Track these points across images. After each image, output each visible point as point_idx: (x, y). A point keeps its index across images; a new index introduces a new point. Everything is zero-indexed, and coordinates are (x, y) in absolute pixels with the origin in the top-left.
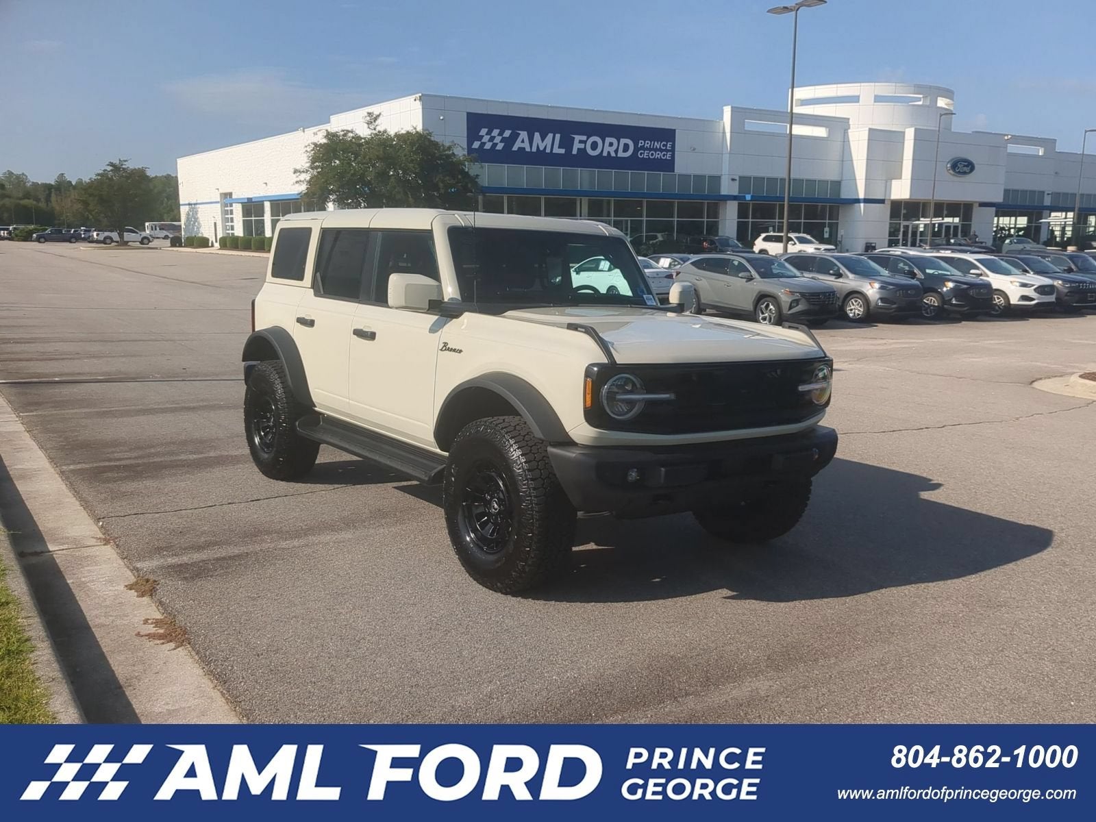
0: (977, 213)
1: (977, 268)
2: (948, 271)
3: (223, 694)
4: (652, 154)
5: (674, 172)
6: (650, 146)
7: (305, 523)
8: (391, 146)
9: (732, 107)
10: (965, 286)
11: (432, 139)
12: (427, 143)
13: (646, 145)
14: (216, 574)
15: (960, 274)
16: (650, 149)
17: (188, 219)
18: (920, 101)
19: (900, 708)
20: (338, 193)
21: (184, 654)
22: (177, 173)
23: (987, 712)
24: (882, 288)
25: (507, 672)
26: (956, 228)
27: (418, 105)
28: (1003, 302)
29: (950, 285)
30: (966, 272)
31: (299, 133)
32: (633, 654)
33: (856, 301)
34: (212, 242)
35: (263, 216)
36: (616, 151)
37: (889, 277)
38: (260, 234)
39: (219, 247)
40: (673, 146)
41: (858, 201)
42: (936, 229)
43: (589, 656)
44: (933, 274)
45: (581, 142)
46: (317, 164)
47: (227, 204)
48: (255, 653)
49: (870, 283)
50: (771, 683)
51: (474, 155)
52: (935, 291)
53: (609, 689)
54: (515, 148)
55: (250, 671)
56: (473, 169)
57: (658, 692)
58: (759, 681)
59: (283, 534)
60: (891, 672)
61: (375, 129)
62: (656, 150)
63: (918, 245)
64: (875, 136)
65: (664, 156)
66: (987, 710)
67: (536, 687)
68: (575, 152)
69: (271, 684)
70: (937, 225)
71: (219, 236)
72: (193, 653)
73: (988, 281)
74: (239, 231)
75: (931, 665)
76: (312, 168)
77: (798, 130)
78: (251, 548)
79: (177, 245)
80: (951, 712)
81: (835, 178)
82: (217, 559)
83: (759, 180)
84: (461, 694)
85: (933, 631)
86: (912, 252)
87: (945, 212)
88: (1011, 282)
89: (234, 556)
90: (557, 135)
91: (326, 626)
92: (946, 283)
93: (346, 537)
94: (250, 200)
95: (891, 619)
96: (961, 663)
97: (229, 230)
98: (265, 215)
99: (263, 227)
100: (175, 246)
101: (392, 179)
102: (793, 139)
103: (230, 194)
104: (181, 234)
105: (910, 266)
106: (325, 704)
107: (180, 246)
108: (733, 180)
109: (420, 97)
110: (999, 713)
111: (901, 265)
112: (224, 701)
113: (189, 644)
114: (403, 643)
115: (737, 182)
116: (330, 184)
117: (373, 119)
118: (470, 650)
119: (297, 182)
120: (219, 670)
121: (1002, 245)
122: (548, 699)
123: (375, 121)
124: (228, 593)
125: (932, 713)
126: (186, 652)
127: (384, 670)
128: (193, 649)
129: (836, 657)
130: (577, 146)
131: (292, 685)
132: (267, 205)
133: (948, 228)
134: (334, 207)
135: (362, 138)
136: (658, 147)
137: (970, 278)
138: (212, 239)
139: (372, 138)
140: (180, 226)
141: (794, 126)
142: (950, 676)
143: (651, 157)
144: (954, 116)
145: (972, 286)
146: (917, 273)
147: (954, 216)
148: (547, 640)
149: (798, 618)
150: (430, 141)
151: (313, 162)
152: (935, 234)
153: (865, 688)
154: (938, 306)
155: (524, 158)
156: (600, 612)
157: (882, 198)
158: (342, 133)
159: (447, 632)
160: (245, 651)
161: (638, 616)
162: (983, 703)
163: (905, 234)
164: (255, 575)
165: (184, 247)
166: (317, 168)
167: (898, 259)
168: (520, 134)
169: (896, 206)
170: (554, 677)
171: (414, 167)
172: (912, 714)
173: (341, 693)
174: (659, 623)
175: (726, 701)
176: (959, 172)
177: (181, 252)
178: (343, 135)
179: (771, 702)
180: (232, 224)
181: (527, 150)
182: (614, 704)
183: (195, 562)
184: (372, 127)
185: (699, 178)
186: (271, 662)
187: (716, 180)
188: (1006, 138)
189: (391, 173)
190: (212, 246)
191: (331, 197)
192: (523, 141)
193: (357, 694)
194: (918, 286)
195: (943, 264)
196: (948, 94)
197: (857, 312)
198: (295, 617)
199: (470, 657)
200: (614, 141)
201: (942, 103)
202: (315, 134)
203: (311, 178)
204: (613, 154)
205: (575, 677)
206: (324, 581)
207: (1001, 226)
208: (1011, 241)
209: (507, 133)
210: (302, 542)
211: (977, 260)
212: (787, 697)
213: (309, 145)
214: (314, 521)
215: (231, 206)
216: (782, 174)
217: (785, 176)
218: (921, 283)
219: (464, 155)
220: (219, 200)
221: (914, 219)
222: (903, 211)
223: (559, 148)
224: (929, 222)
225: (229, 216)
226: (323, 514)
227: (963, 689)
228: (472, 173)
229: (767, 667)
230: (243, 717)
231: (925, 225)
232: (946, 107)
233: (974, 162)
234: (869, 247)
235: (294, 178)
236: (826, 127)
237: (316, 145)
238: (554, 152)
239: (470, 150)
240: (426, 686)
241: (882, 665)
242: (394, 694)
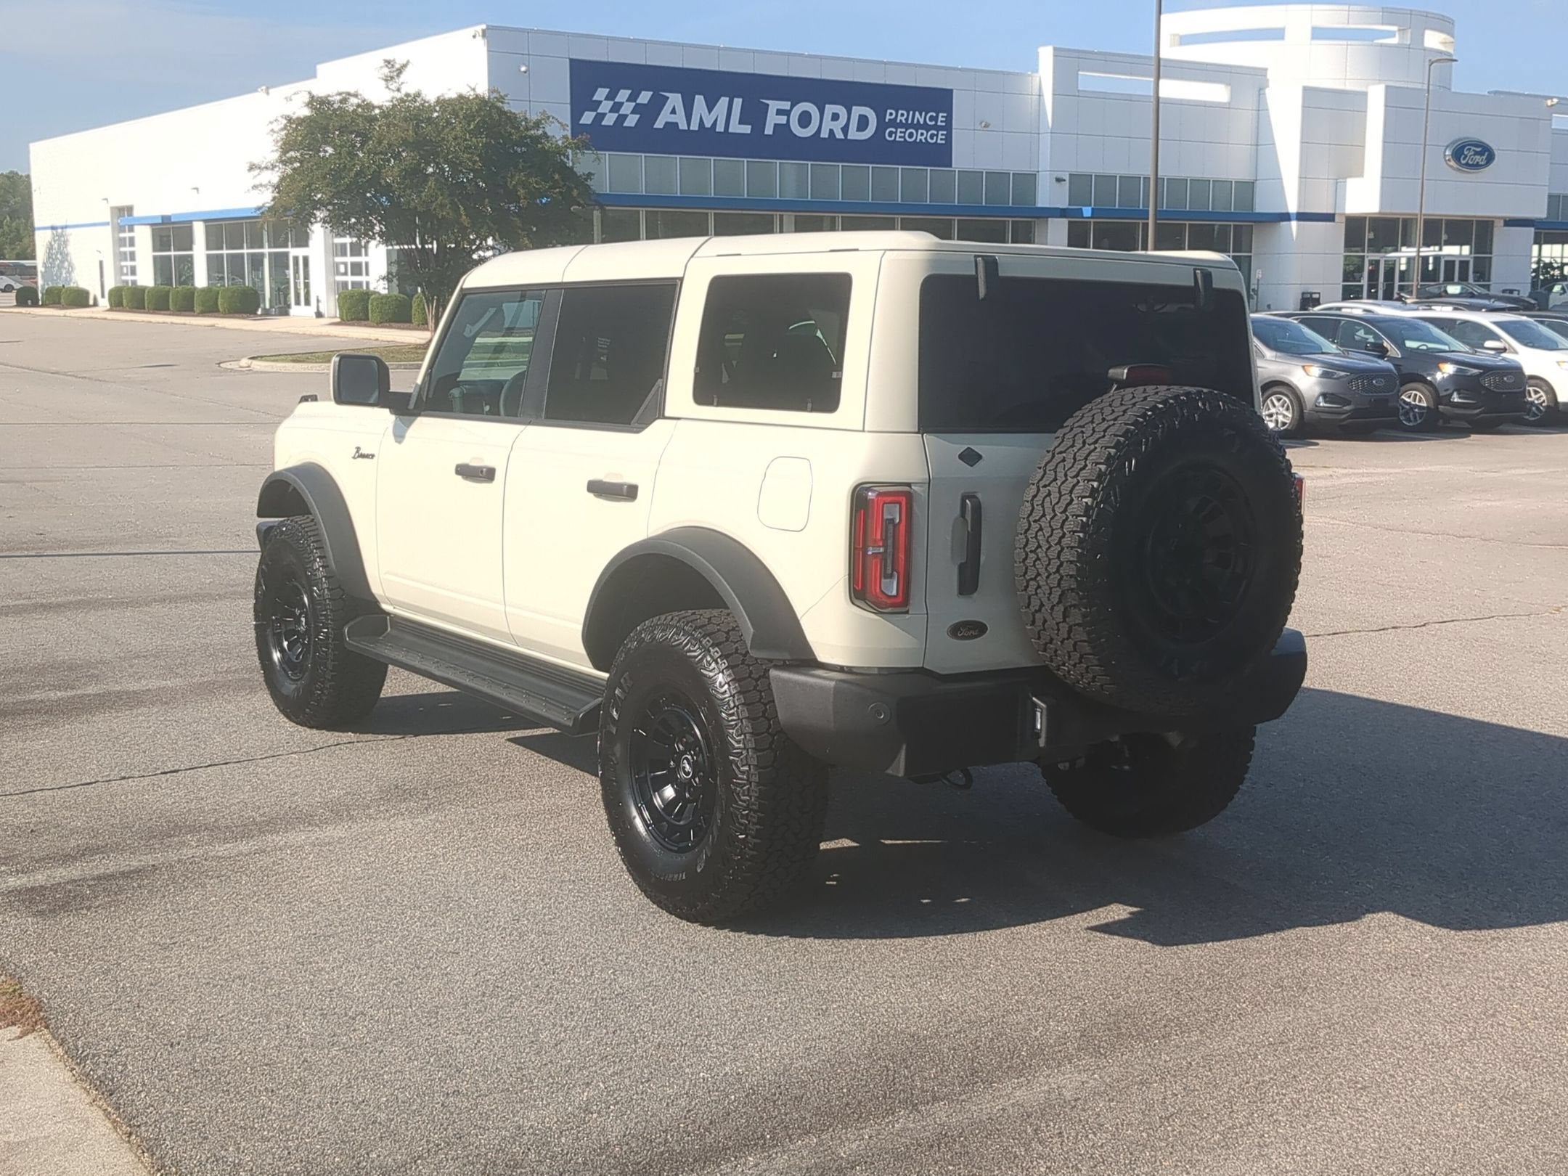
0: (1502, 237)
1: (1497, 338)
2: (1446, 344)
3: (107, 1115)
4: (911, 135)
5: (951, 166)
6: (907, 119)
7: (261, 812)
8: (430, 120)
9: (1055, 49)
10: (1475, 371)
11: (506, 108)
12: (496, 117)
13: (899, 118)
14: (97, 904)
15: (1467, 348)
16: (906, 126)
17: (50, 255)
18: (1394, 36)
19: (1307, 1116)
20: (330, 207)
21: (37, 1045)
22: (29, 169)
23: (1458, 1120)
24: (1325, 375)
25: (618, 1068)
26: (1464, 264)
27: (481, 47)
28: (1544, 398)
29: (1449, 369)
30: (1477, 345)
31: (259, 96)
32: (844, 1032)
33: (1279, 400)
34: (95, 299)
35: (191, 249)
36: (845, 129)
37: (1336, 355)
38: (185, 283)
39: (108, 307)
40: (949, 120)
41: (1286, 217)
42: (1431, 267)
43: (765, 1037)
44: (1418, 348)
45: (779, 112)
46: (292, 154)
47: (124, 226)
48: (165, 1042)
49: (1303, 367)
50: (1084, 1077)
51: (584, 137)
52: (1424, 381)
53: (799, 1092)
54: (659, 124)
55: (156, 1073)
56: (582, 162)
57: (884, 1097)
58: (1064, 1074)
59: (216, 831)
60: (1296, 1055)
61: (398, 90)
62: (918, 127)
63: (1396, 296)
64: (1314, 99)
65: (932, 138)
66: (1458, 1116)
67: (669, 1091)
68: (769, 130)
69: (194, 1095)
70: (1431, 260)
71: (108, 288)
72: (54, 1043)
73: (1514, 361)
74: (146, 277)
75: (1367, 1041)
76: (282, 162)
77: (1171, 89)
78: (160, 858)
79: (29, 302)
80: (1395, 1120)
81: (1245, 176)
82: (99, 878)
83: (1106, 180)
84: (533, 1106)
85: (1375, 983)
86: (1385, 310)
87: (1444, 237)
88: (1558, 362)
89: (131, 872)
90: (736, 100)
91: (295, 992)
92: (1441, 366)
93: (335, 834)
94: (166, 220)
95: (1303, 964)
96: (1420, 1037)
97: (127, 274)
98: (195, 247)
99: (191, 268)
100: (25, 305)
101: (431, 183)
102: (1161, 105)
103: (130, 209)
104: (36, 283)
105: (1376, 336)
106: (292, 1128)
107: (35, 304)
108: (1058, 180)
109: (484, 31)
110: (1477, 1121)
111: (1361, 333)
112: (110, 1126)
113: (47, 1027)
114: (433, 1020)
115: (1067, 184)
116: (317, 190)
117: (395, 71)
118: (553, 1031)
119: (255, 187)
120: (100, 1072)
121: (1549, 295)
122: (689, 1111)
123: (398, 75)
124: (119, 938)
125: (1361, 1123)
126: (39, 1042)
127: (399, 1068)
128: (54, 1037)
129: (1202, 1032)
130: (772, 120)
131: (232, 1095)
132: (199, 230)
133: (1450, 264)
134: (325, 232)
135: (374, 107)
136: (922, 121)
137: (1486, 354)
138: (94, 290)
139: (394, 106)
140: (35, 268)
141: (1162, 82)
142: (1399, 1059)
143: (908, 139)
144: (1454, 63)
145: (1487, 369)
146: (1389, 348)
147: (1461, 243)
148: (692, 1010)
149: (1140, 964)
150: (502, 113)
151: (284, 152)
152: (1428, 276)
153: (1247, 1083)
154: (1428, 407)
155: (674, 141)
156: (789, 961)
157: (1330, 211)
158: (338, 98)
159: (513, 999)
160: (148, 1038)
161: (856, 965)
162: (1452, 1105)
163: (1373, 275)
164: (169, 905)
165: (42, 306)
166: (291, 161)
167: (1354, 322)
168: (668, 98)
169: (1356, 228)
170: (701, 1074)
171: (470, 159)
172: (1326, 1125)
173: (319, 1107)
174: (894, 977)
175: (1003, 1110)
176: (1467, 164)
177: (35, 316)
178: (341, 102)
179: (1084, 1110)
180: (132, 263)
181: (681, 128)
182: (805, 1118)
183: (59, 884)
184: (394, 86)
185: (998, 178)
186: (194, 1057)
187: (1027, 181)
188: (1549, 102)
189: (430, 170)
190: (95, 304)
191: (318, 213)
192: (673, 112)
193: (349, 1110)
194: (1389, 370)
195: (1436, 331)
196: (1444, 24)
197: (1281, 418)
198: (239, 977)
199: (553, 1042)
200: (841, 110)
201: (1434, 40)
202: (289, 99)
203: (282, 179)
204: (839, 135)
205: (738, 1074)
206: (293, 913)
207: (1547, 260)
208: (1563, 288)
209: (645, 97)
210: (253, 845)
211: (1497, 324)
212: (1111, 1100)
213: (276, 120)
214: (278, 807)
215: (131, 230)
216: (1144, 169)
217: (1149, 172)
218: (1394, 365)
219: (565, 137)
220: (108, 219)
221: (1390, 248)
222: (1369, 235)
223: (740, 123)
224: (1414, 254)
225: (127, 249)
226: (296, 794)
227: (1418, 1082)
228: (580, 170)
229: (1079, 1049)
230: (143, 1152)
231: (1409, 260)
232: (1442, 48)
233: (1492, 145)
234: (1308, 300)
235: (250, 179)
236: (1228, 84)
237: (290, 120)
238: (730, 130)
239: (577, 128)
240: (473, 1093)
241: (1282, 1043)
242: (415, 1108)
